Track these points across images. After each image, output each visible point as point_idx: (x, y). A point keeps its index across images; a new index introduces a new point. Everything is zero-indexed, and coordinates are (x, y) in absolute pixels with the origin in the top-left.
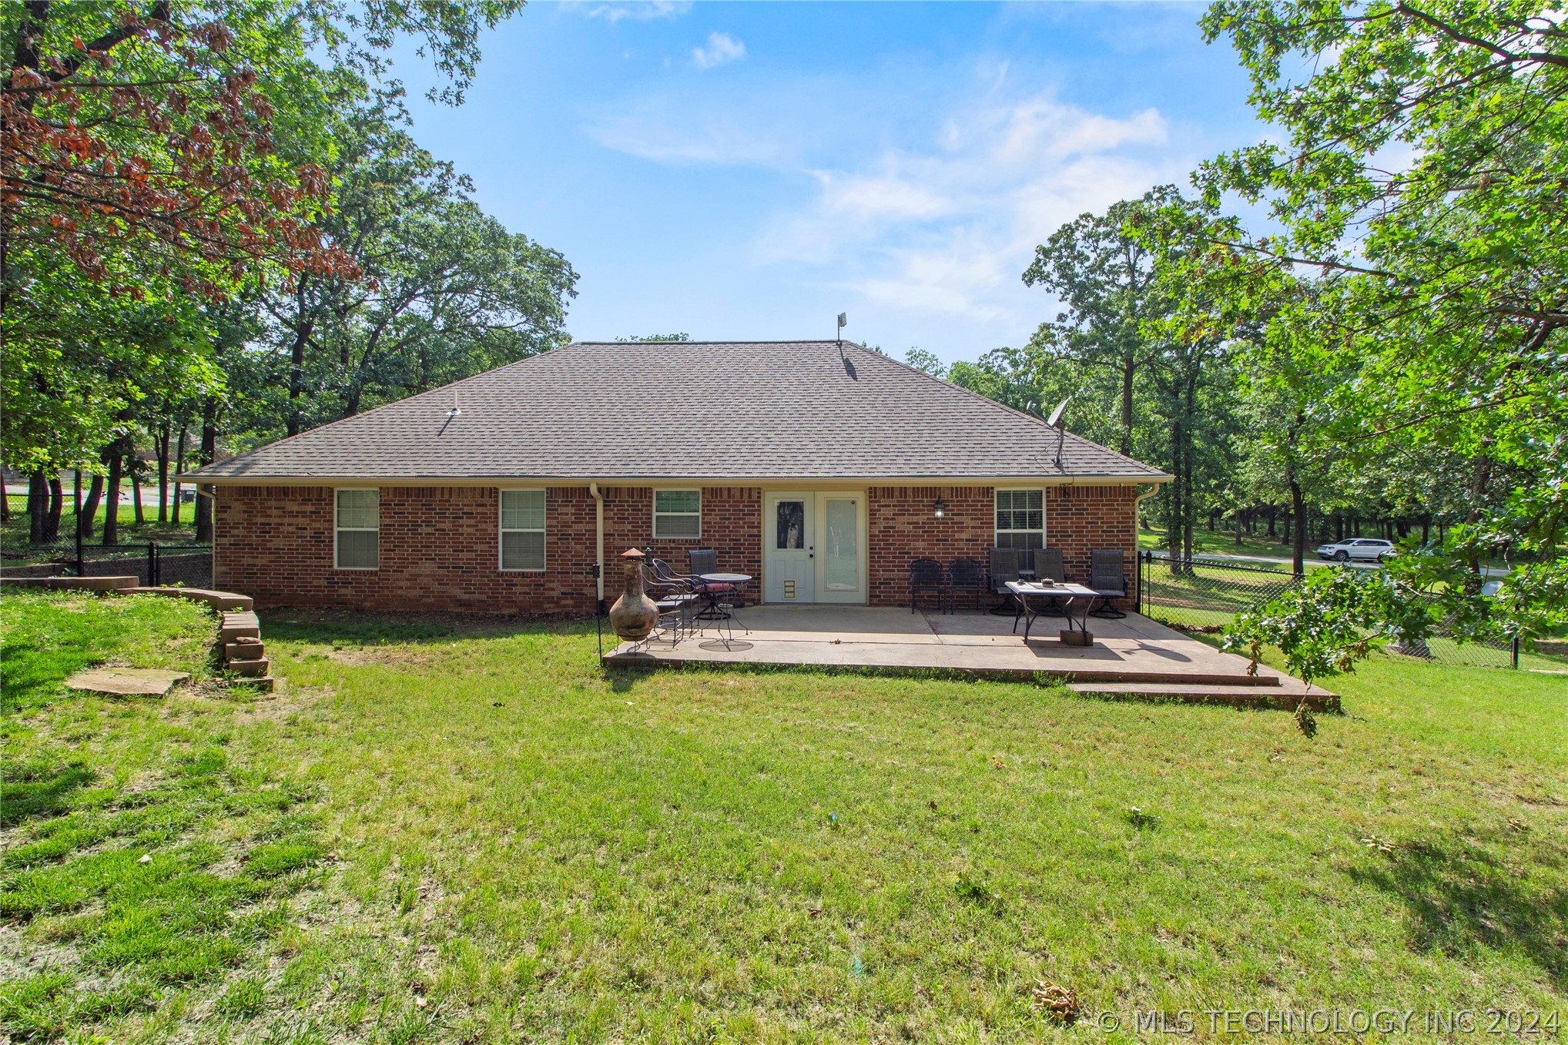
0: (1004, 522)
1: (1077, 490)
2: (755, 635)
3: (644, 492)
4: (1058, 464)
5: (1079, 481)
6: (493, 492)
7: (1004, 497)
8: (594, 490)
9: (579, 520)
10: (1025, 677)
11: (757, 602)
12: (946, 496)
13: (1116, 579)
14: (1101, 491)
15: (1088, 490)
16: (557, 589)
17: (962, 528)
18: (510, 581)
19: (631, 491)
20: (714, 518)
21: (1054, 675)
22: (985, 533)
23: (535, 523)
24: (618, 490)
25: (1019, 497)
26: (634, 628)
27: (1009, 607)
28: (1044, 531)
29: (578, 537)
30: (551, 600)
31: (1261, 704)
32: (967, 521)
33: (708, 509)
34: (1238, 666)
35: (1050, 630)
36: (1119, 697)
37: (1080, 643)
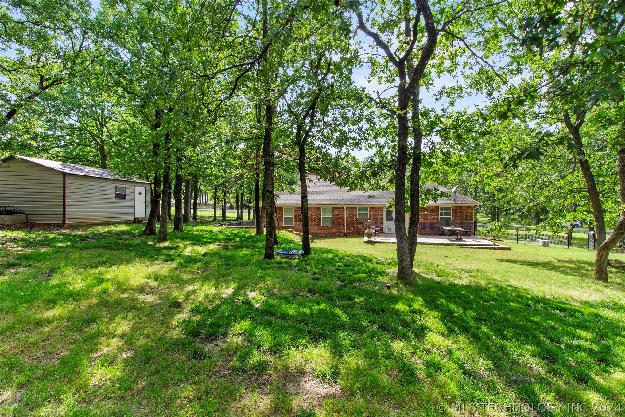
0: (441, 214)
1: (459, 207)
2: (389, 238)
3: (355, 208)
4: (455, 201)
5: (459, 205)
6: (320, 208)
7: (441, 208)
8: (345, 208)
9: (340, 214)
10: (449, 245)
11: (382, 233)
12: (427, 208)
13: (469, 228)
14: (465, 207)
15: (462, 207)
16: (335, 230)
17: (431, 216)
18: (324, 228)
19: (352, 208)
20: (372, 214)
21: (454, 244)
22: (437, 217)
23: (330, 215)
24: (349, 207)
25: (445, 208)
26: (370, 235)
27: (443, 234)
28: (451, 216)
29: (340, 218)
30: (334, 233)
31: (495, 249)
32: (433, 214)
33: (370, 212)
34: (492, 243)
35: (454, 238)
36: (467, 248)
37: (461, 240)
